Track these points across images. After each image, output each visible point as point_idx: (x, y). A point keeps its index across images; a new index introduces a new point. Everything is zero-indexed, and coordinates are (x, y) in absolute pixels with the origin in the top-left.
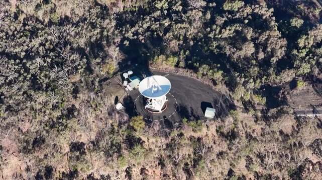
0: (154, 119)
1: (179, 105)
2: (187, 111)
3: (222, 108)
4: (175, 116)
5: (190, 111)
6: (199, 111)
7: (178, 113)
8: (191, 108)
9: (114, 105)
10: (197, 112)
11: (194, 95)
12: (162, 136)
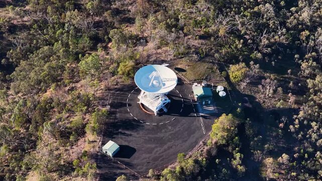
0: (133, 95)
1: (144, 124)
2: (128, 129)
3: (113, 167)
4: (127, 115)
5: (127, 132)
6: (123, 142)
7: (130, 120)
8: (131, 135)
9: (174, 67)
10: (121, 138)
11: (153, 146)
12: (103, 95)
